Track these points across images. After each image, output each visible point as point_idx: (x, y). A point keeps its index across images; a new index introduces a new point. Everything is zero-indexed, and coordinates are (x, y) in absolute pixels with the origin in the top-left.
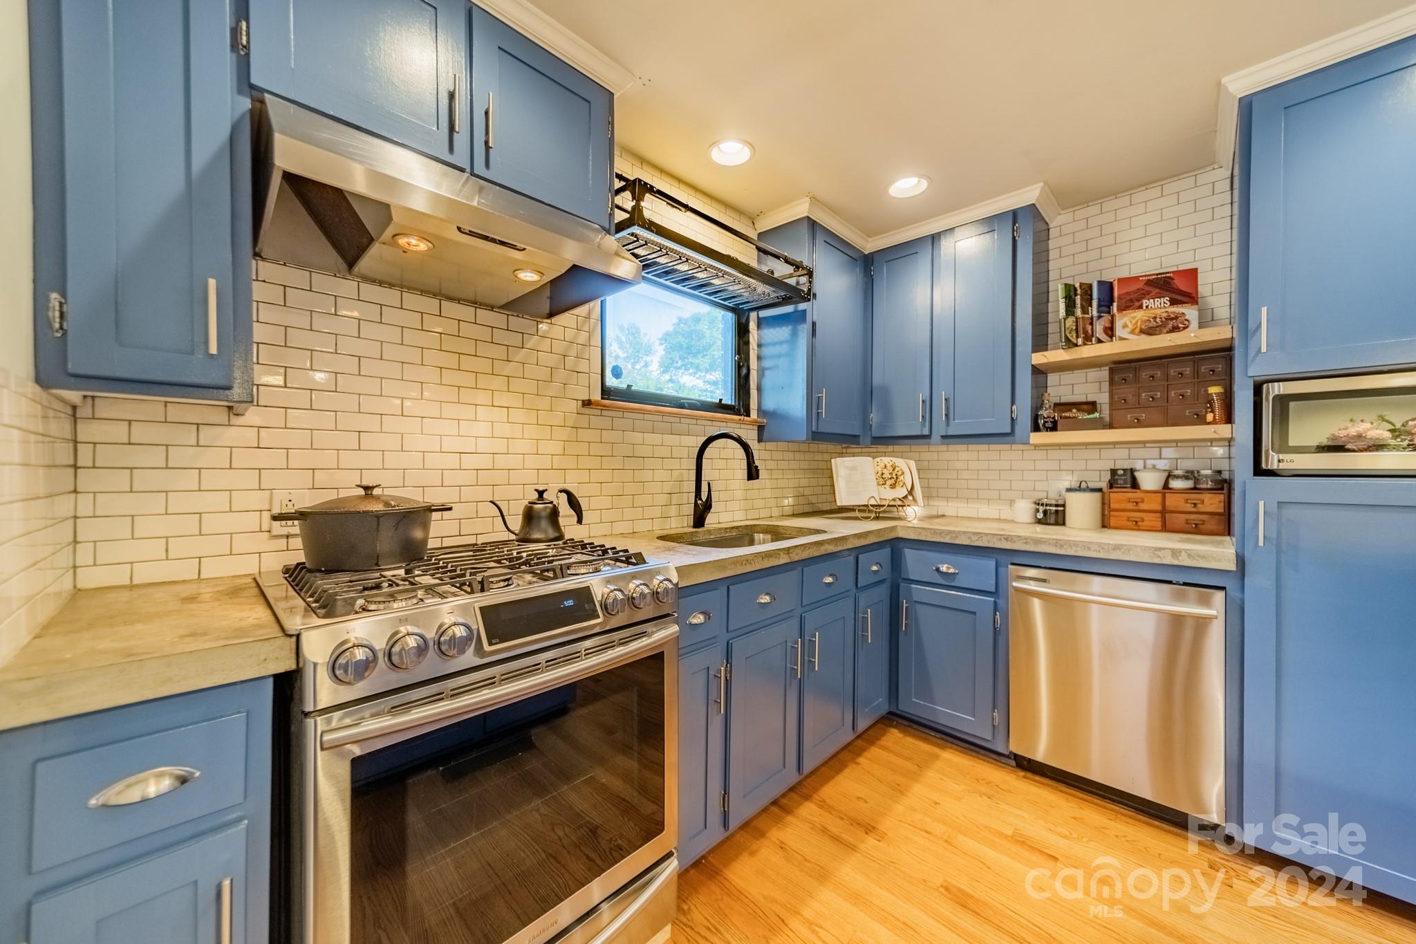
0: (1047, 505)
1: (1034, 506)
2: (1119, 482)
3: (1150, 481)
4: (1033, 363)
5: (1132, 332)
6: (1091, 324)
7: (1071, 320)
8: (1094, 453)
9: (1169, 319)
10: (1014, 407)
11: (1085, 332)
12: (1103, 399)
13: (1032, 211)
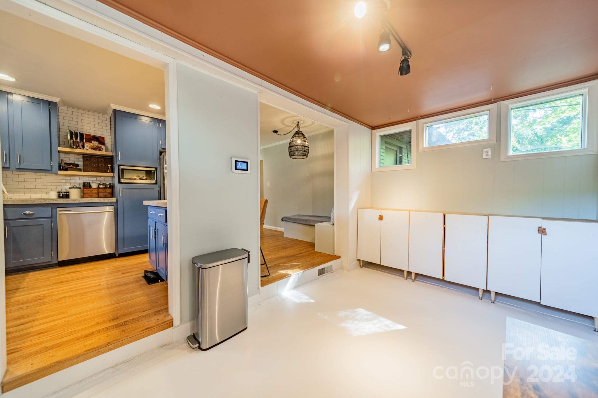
0: (63, 192)
1: (58, 193)
2: (86, 186)
3: (94, 186)
4: (59, 150)
5: (89, 148)
6: (78, 143)
7: (72, 141)
8: (77, 178)
9: (98, 147)
10: (52, 162)
11: (76, 145)
12: (81, 163)
13: (55, 104)
